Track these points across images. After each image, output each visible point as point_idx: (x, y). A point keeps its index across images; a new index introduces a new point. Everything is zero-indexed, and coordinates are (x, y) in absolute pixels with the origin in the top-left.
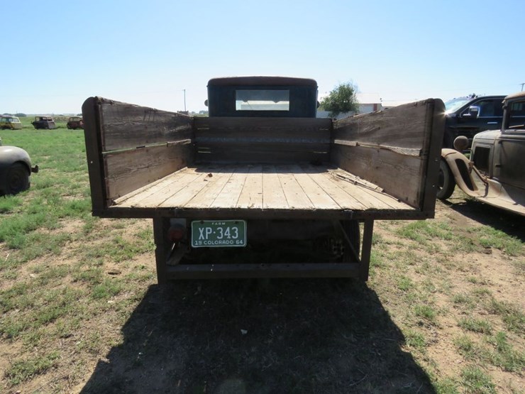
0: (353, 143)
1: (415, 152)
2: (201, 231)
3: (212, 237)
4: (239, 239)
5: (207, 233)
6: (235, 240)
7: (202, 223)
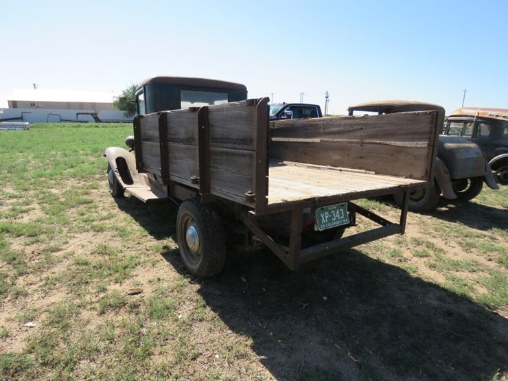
0: (317, 140)
1: (423, 144)
2: (323, 216)
3: (330, 220)
4: (345, 218)
5: (326, 217)
6: (342, 219)
7: (322, 209)
